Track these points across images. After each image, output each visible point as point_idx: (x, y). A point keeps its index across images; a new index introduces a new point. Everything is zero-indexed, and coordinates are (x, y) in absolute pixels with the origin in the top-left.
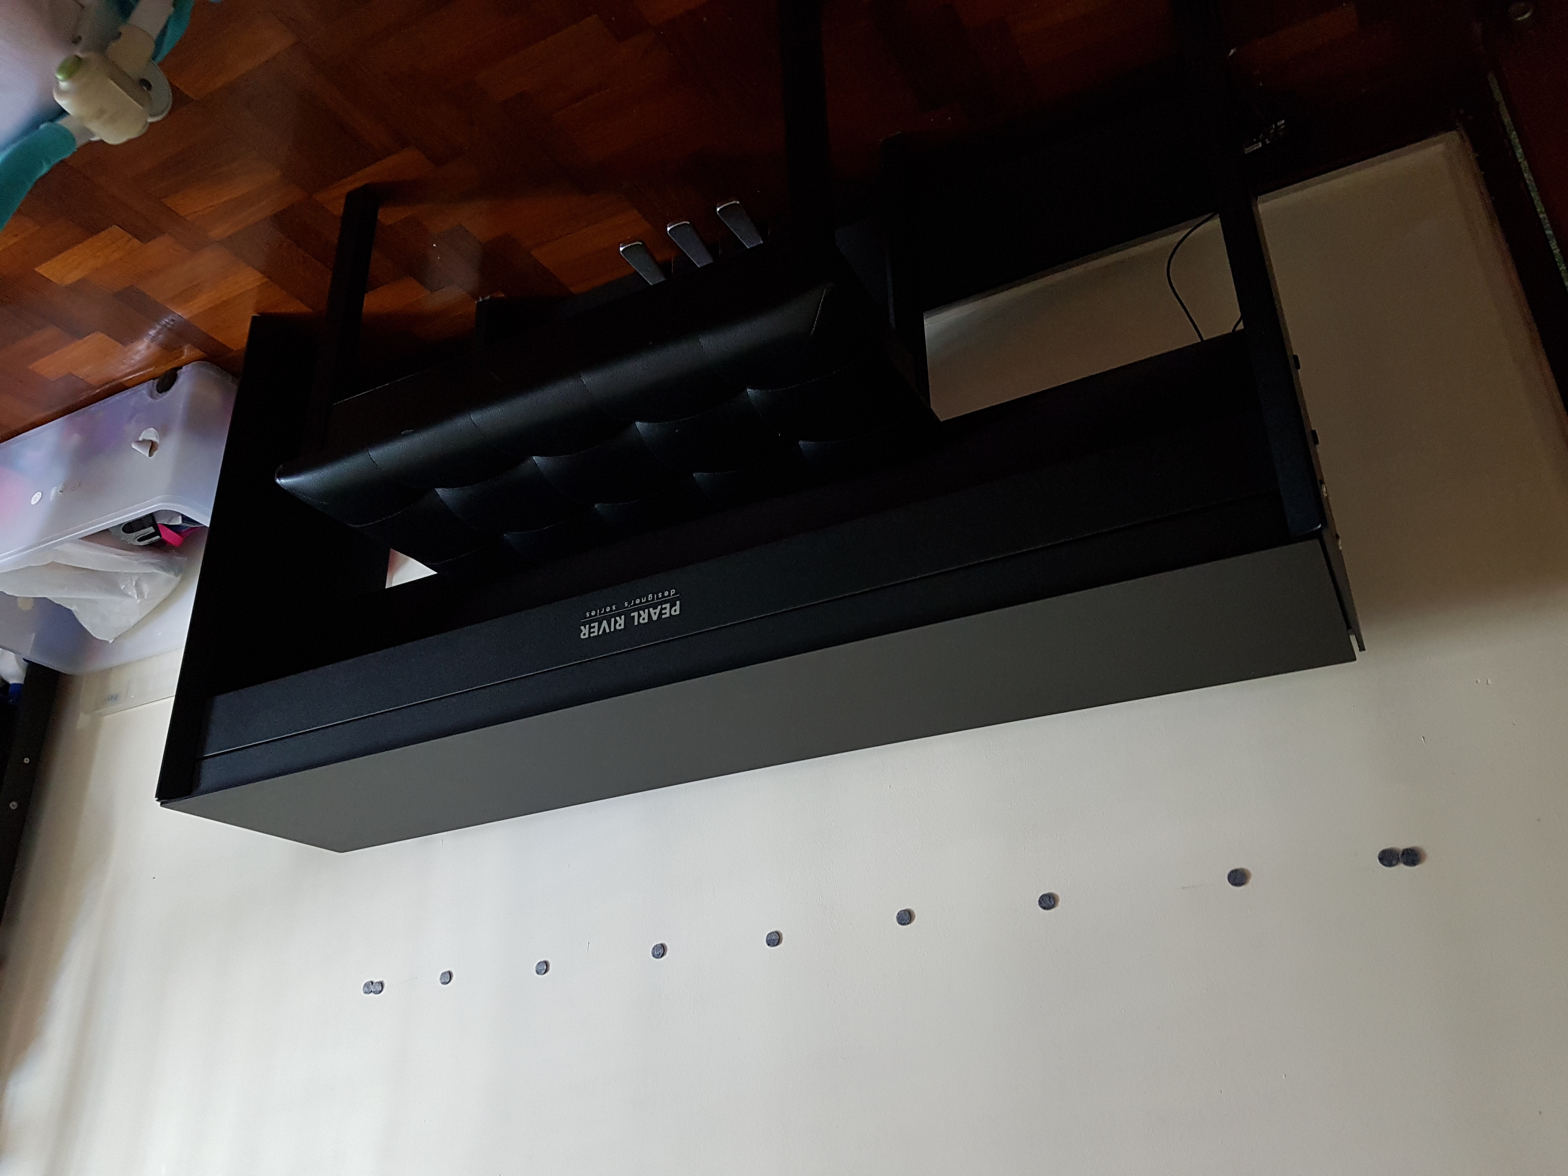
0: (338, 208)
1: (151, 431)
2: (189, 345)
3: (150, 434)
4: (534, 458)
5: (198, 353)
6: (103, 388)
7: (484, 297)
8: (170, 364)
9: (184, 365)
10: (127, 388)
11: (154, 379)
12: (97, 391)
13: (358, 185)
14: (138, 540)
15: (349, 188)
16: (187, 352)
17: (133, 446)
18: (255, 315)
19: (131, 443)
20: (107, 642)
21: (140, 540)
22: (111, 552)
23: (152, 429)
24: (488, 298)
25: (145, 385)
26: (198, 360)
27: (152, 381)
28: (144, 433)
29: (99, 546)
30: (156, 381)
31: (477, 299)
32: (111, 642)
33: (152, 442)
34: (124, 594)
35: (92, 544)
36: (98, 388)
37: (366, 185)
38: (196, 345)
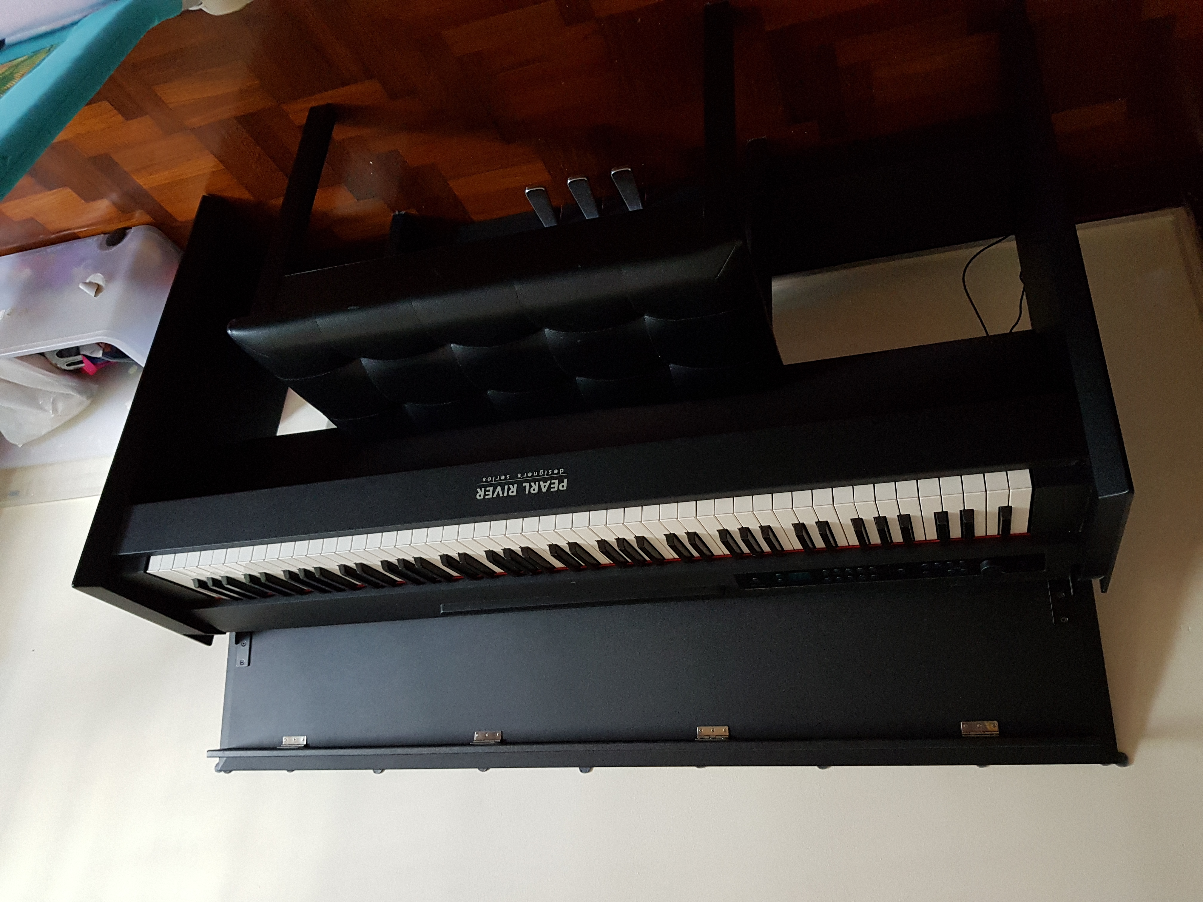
0: (301, 119)
1: (98, 275)
2: (142, 211)
3: (98, 278)
4: (452, 345)
5: (148, 218)
6: (57, 235)
7: (400, 212)
8: (122, 223)
9: (134, 226)
10: (79, 238)
11: (104, 234)
12: (53, 236)
13: (323, 103)
14: (67, 365)
15: (314, 104)
16: (139, 215)
17: (80, 287)
18: (206, 195)
19: (79, 284)
20: (16, 445)
21: (68, 365)
22: (37, 372)
23: (99, 274)
24: (403, 212)
25: (95, 238)
26: (146, 224)
27: (102, 235)
28: (91, 277)
29: (30, 366)
30: (107, 235)
31: (395, 212)
32: (20, 446)
33: (98, 285)
34: (41, 408)
35: (25, 363)
36: (53, 234)
37: (328, 105)
38: (147, 211)
